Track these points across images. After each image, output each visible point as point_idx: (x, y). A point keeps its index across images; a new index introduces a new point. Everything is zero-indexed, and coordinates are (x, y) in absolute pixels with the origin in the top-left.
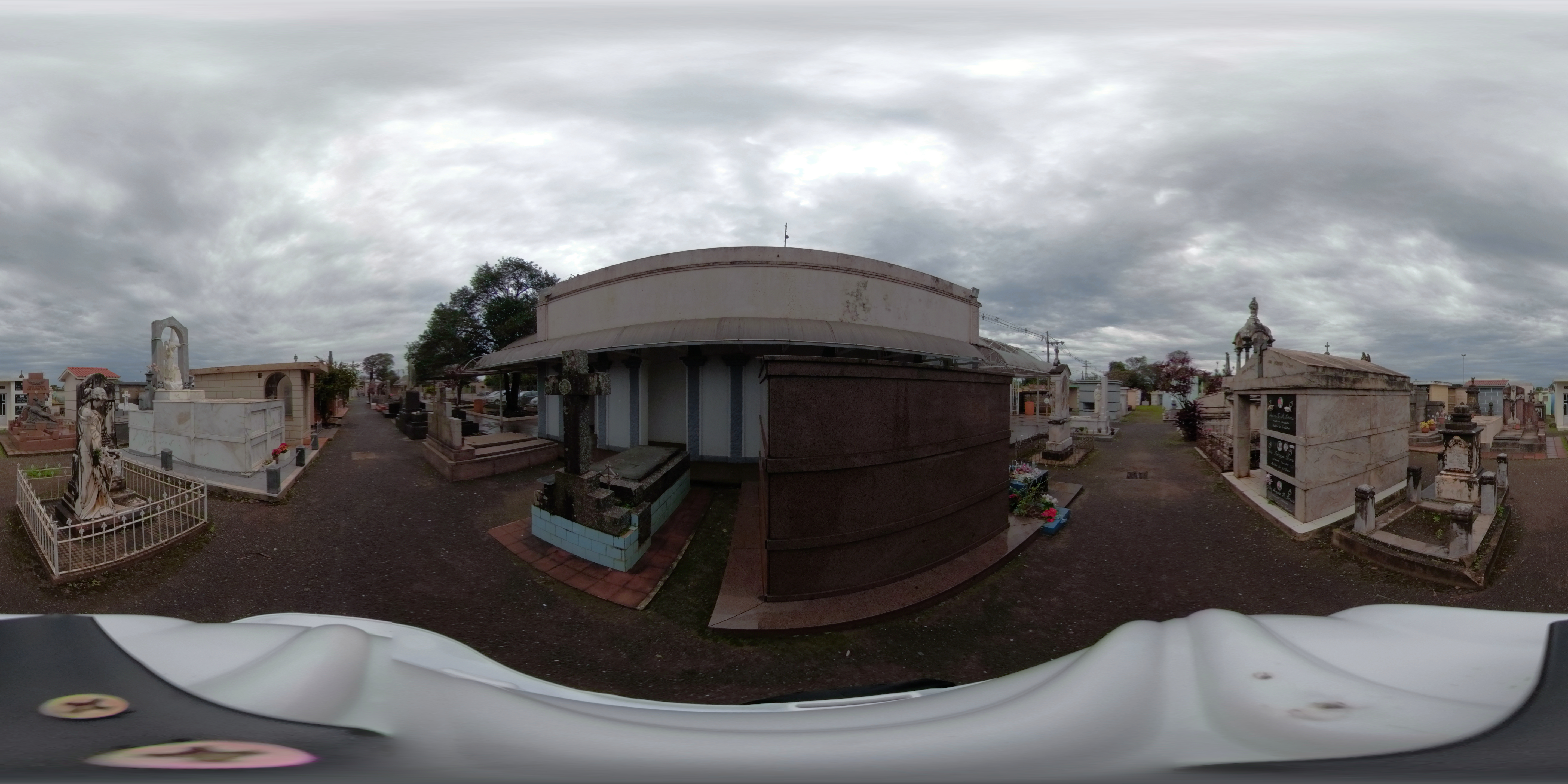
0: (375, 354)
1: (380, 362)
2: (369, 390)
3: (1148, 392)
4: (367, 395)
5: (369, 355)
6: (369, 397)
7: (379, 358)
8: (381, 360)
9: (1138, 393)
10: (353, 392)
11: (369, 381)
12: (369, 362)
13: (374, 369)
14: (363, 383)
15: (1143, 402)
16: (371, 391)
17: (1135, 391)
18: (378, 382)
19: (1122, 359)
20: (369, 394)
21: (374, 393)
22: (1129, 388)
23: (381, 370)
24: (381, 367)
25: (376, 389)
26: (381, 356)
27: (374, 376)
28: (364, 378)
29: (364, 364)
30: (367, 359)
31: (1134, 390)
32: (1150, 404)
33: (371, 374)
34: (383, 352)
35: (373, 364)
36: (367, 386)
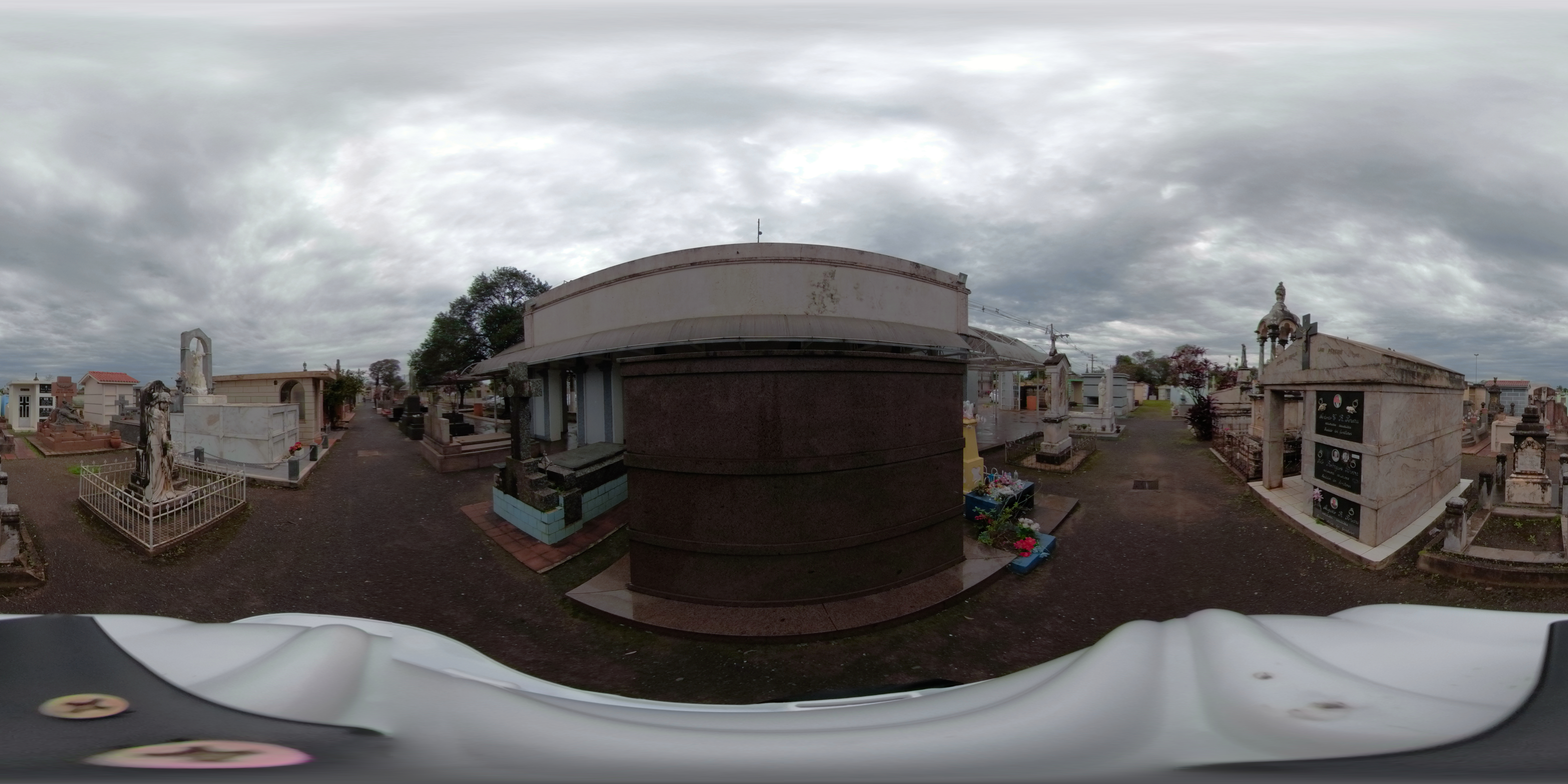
0: (381, 359)
1: (386, 368)
2: (375, 395)
3: (1156, 387)
4: (373, 401)
5: (375, 361)
6: (375, 402)
7: (385, 364)
8: (388, 366)
9: (1146, 387)
10: (359, 398)
11: (375, 386)
12: (376, 368)
13: (380, 375)
14: (369, 389)
15: (1150, 396)
16: (377, 396)
17: (1142, 386)
18: (383, 388)
19: (1129, 354)
20: (375, 399)
21: (379, 399)
22: (1136, 382)
23: (387, 376)
24: (387, 373)
25: (381, 394)
26: (387, 361)
27: (380, 382)
28: (371, 383)
29: (371, 370)
30: (374, 365)
31: (1142, 384)
32: (1157, 398)
33: (377, 380)
34: (389, 358)
35: (379, 370)
36: (373, 391)
